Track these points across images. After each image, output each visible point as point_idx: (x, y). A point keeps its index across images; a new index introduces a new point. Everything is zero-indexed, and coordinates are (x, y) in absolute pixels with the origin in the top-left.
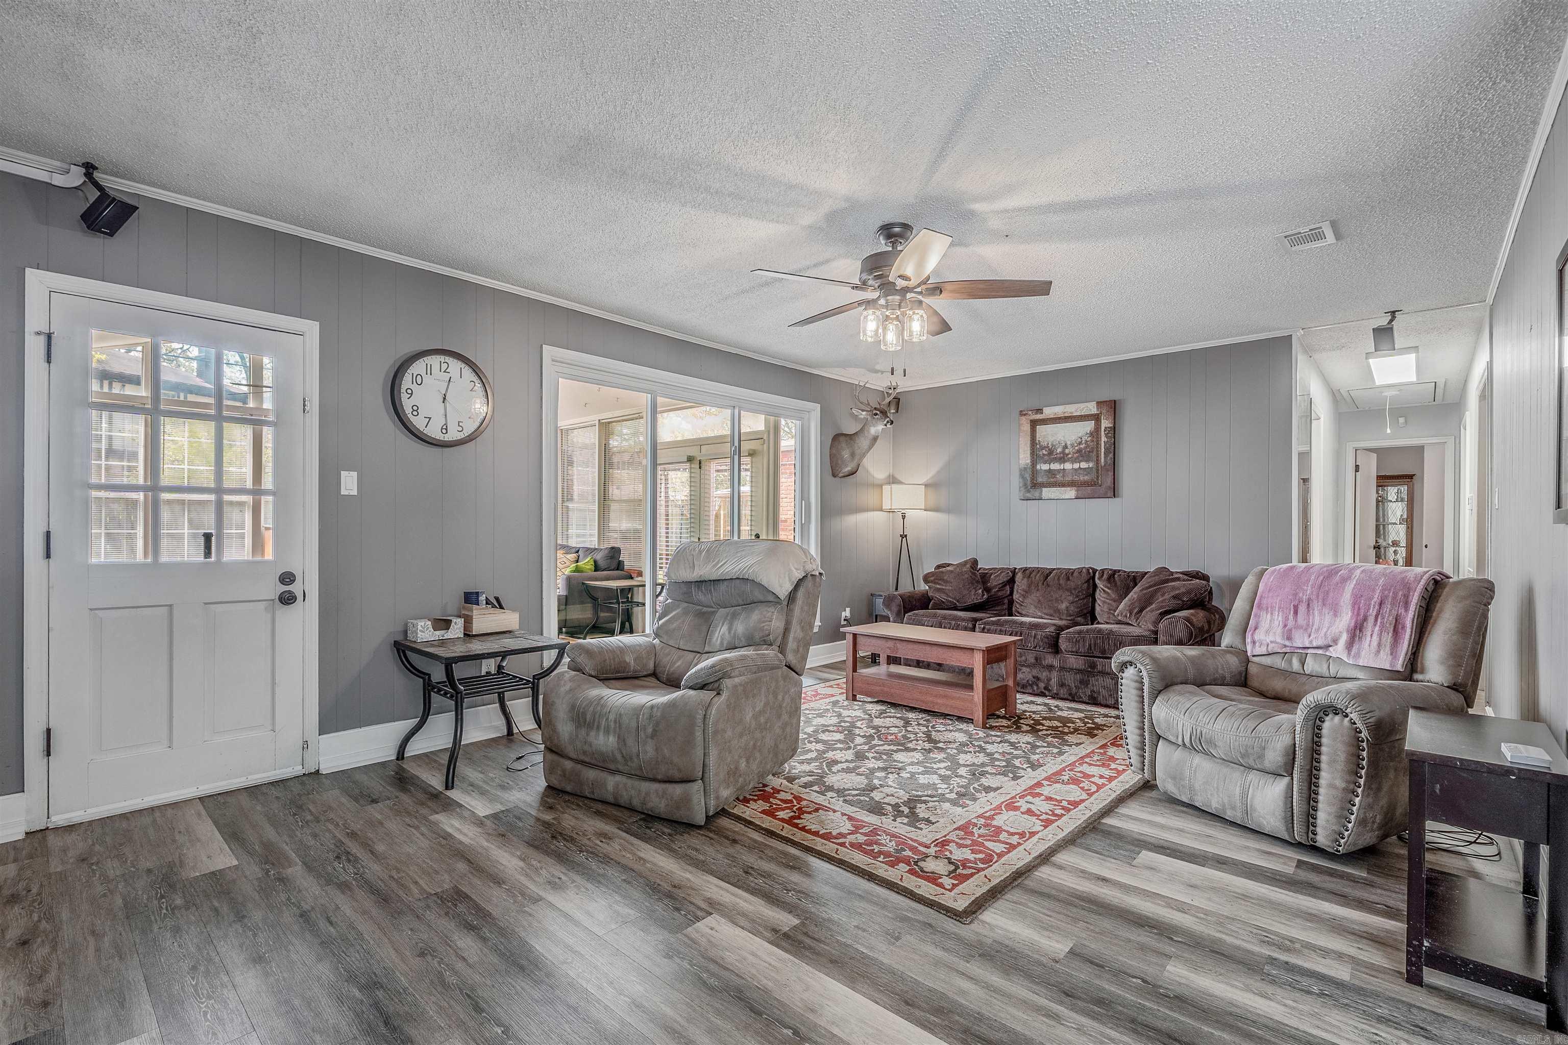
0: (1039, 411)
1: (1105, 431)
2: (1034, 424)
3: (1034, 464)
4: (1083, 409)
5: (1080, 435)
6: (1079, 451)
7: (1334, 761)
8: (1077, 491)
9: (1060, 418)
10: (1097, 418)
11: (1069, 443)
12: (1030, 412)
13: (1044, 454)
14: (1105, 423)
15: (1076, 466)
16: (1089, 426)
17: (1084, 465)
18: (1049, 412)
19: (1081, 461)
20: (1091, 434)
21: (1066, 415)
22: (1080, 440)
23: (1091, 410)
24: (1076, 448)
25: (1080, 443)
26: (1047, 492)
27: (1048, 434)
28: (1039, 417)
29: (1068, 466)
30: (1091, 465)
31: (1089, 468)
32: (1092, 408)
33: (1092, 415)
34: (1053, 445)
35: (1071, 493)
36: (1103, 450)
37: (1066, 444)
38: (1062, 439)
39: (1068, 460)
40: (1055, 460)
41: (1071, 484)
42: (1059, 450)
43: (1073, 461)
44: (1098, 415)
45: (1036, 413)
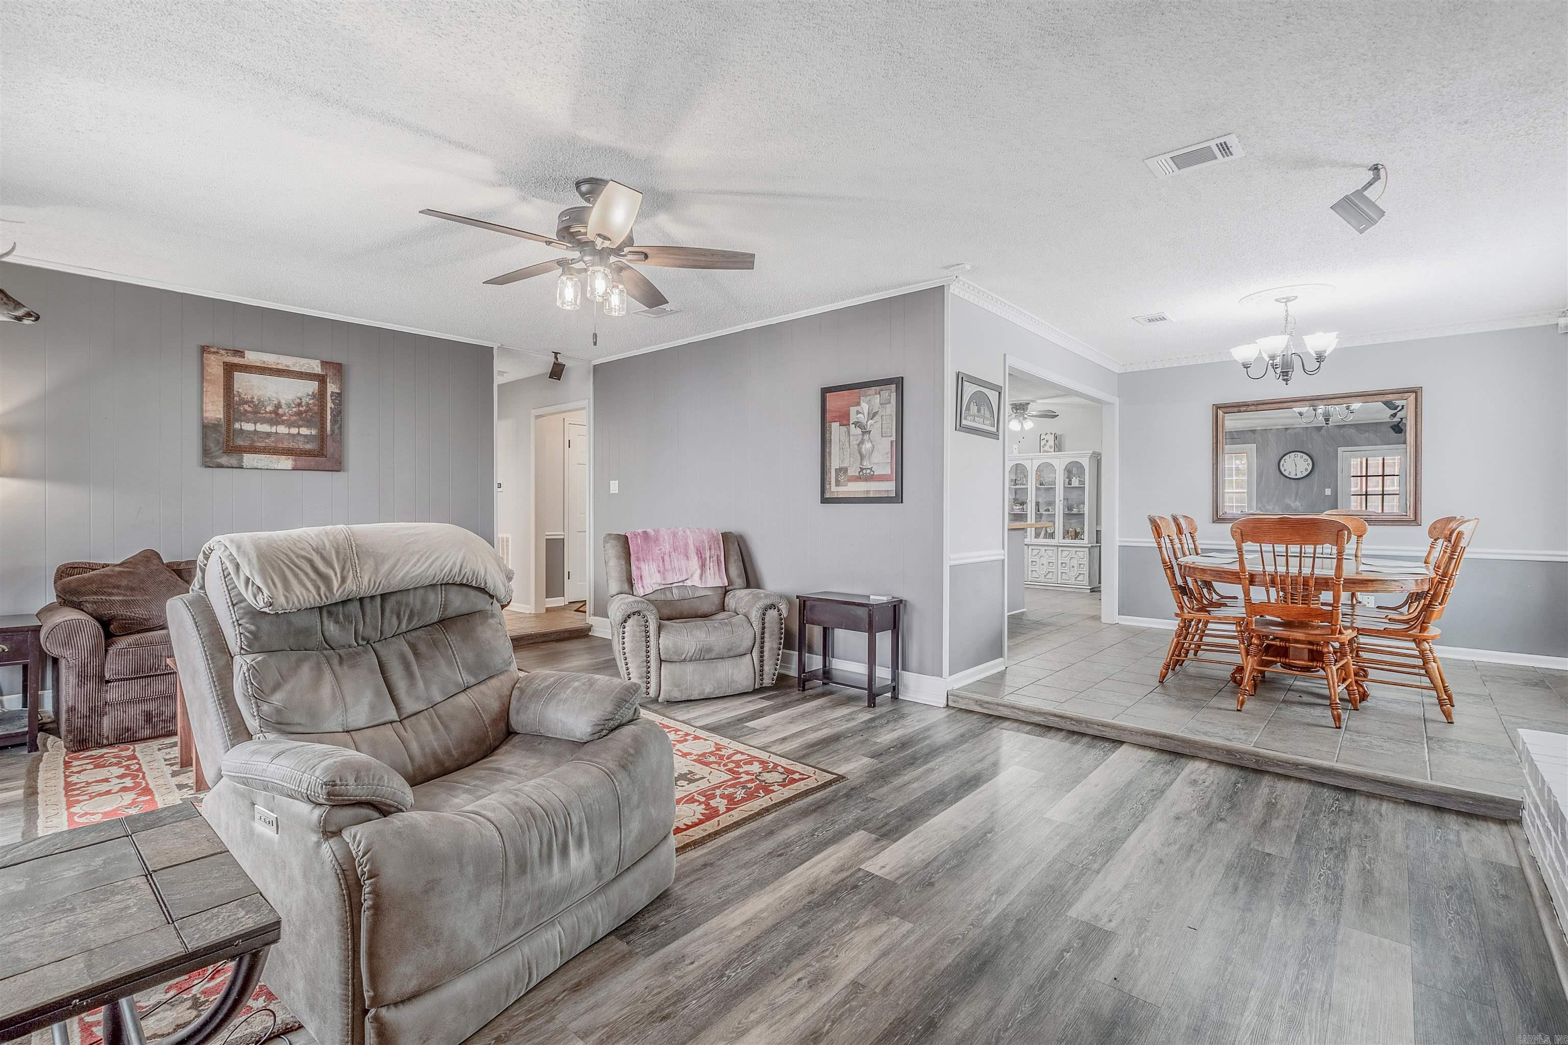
0: (239, 353)
1: (331, 396)
2: (230, 369)
3: (229, 421)
4: (303, 365)
5: (299, 395)
6: (299, 413)
7: (772, 635)
8: (295, 460)
9: (271, 369)
10: (322, 380)
11: (283, 402)
12: (223, 352)
13: (245, 411)
14: (332, 388)
15: (294, 431)
16: (313, 386)
17: (304, 431)
18: (252, 357)
19: (302, 426)
20: (313, 396)
21: (280, 367)
22: (298, 401)
23: (313, 368)
24: (294, 410)
25: (299, 405)
26: (249, 459)
27: (252, 386)
28: (236, 360)
29: (282, 429)
30: (314, 432)
31: (311, 435)
32: (316, 367)
33: (315, 375)
34: (259, 400)
35: (286, 463)
36: (329, 417)
37: (279, 402)
38: (274, 395)
39: (283, 423)
40: (264, 421)
41: (288, 452)
42: (269, 409)
43: (290, 425)
44: (323, 376)
45: (234, 356)
